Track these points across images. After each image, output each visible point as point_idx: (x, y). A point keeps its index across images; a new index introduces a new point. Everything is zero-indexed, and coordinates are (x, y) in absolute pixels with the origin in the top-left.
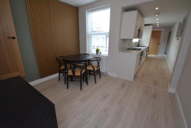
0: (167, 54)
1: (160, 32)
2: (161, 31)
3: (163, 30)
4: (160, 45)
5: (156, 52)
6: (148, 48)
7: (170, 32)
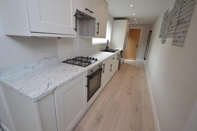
0: (146, 59)
1: (138, 31)
2: (141, 29)
3: (142, 28)
4: (139, 47)
5: (134, 56)
6: (121, 52)
7: (151, 32)
